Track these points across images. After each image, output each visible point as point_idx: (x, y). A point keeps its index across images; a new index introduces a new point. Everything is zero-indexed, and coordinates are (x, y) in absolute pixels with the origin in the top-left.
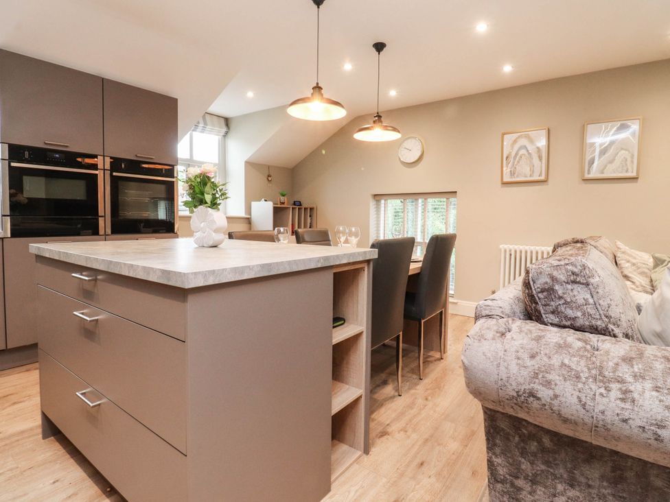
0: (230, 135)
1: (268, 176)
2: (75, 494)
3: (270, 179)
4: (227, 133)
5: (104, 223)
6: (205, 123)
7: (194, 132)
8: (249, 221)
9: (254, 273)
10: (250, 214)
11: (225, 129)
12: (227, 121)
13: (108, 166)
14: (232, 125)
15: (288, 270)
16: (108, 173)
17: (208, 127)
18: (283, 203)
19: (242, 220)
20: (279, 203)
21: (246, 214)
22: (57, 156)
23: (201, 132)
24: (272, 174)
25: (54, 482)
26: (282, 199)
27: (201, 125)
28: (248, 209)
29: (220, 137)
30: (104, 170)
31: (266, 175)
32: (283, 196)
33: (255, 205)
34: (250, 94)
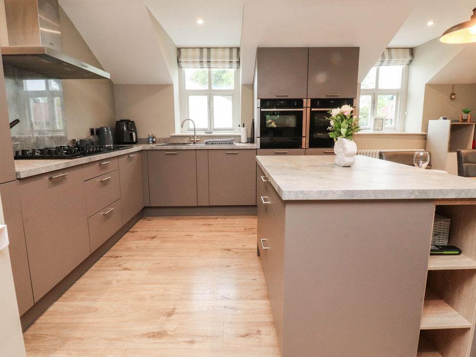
0: (414, 63)
1: (452, 95)
2: (259, 290)
3: (453, 97)
4: (411, 61)
5: (305, 141)
6: (391, 57)
7: (380, 67)
8: (425, 137)
9: (337, 196)
10: (426, 131)
11: (409, 58)
12: (412, 51)
13: (309, 105)
14: (416, 54)
15: (373, 198)
16: (309, 109)
17: (393, 60)
18: (466, 120)
19: (418, 136)
20: (460, 120)
21: (422, 131)
22: (282, 102)
23: (386, 65)
24: (455, 92)
25: (254, 280)
26: (465, 116)
27: (387, 59)
28: (425, 126)
29: (405, 66)
30: (307, 107)
31: (449, 94)
32: (467, 112)
33: (432, 123)
34: (430, 23)
